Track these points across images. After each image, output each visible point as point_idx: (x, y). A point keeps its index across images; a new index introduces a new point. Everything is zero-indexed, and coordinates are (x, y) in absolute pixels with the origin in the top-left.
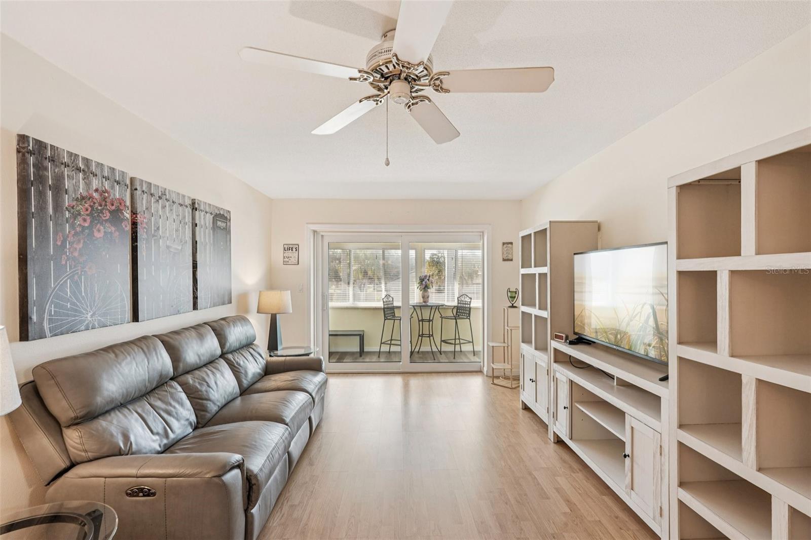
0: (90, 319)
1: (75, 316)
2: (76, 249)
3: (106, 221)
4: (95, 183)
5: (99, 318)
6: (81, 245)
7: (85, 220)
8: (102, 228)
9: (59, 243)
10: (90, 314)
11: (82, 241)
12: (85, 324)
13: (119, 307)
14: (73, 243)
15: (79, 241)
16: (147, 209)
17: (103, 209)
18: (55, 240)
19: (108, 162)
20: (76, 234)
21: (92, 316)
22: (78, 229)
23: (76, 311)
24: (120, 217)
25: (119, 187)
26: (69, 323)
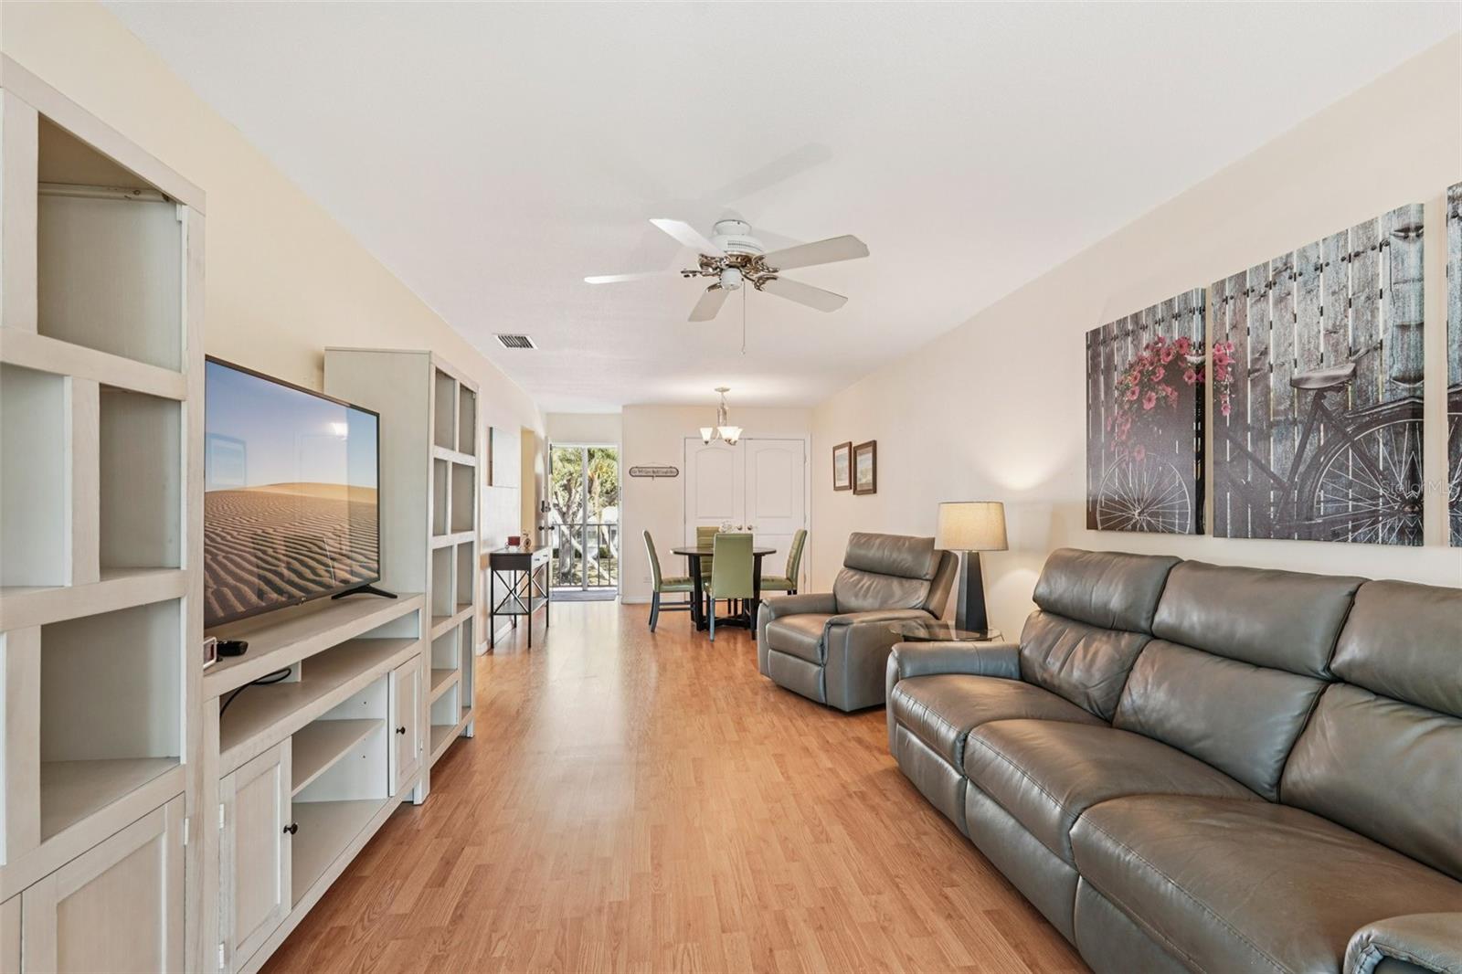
0: (1138, 518)
1: (1122, 511)
2: (1124, 431)
3: (1159, 383)
4: (1146, 338)
5: (1149, 519)
6: (1129, 426)
7: (1133, 393)
8: (1153, 394)
9: (1109, 429)
10: (1137, 511)
11: (1130, 420)
12: (1132, 523)
13: (1177, 507)
14: (1121, 425)
15: (1127, 420)
16: (1234, 327)
17: (1155, 368)
18: (1106, 426)
19: (1158, 299)
20: (1125, 413)
21: (1140, 514)
22: (1126, 407)
23: (1124, 505)
24: (1180, 367)
25: (1179, 322)
26: (1116, 518)
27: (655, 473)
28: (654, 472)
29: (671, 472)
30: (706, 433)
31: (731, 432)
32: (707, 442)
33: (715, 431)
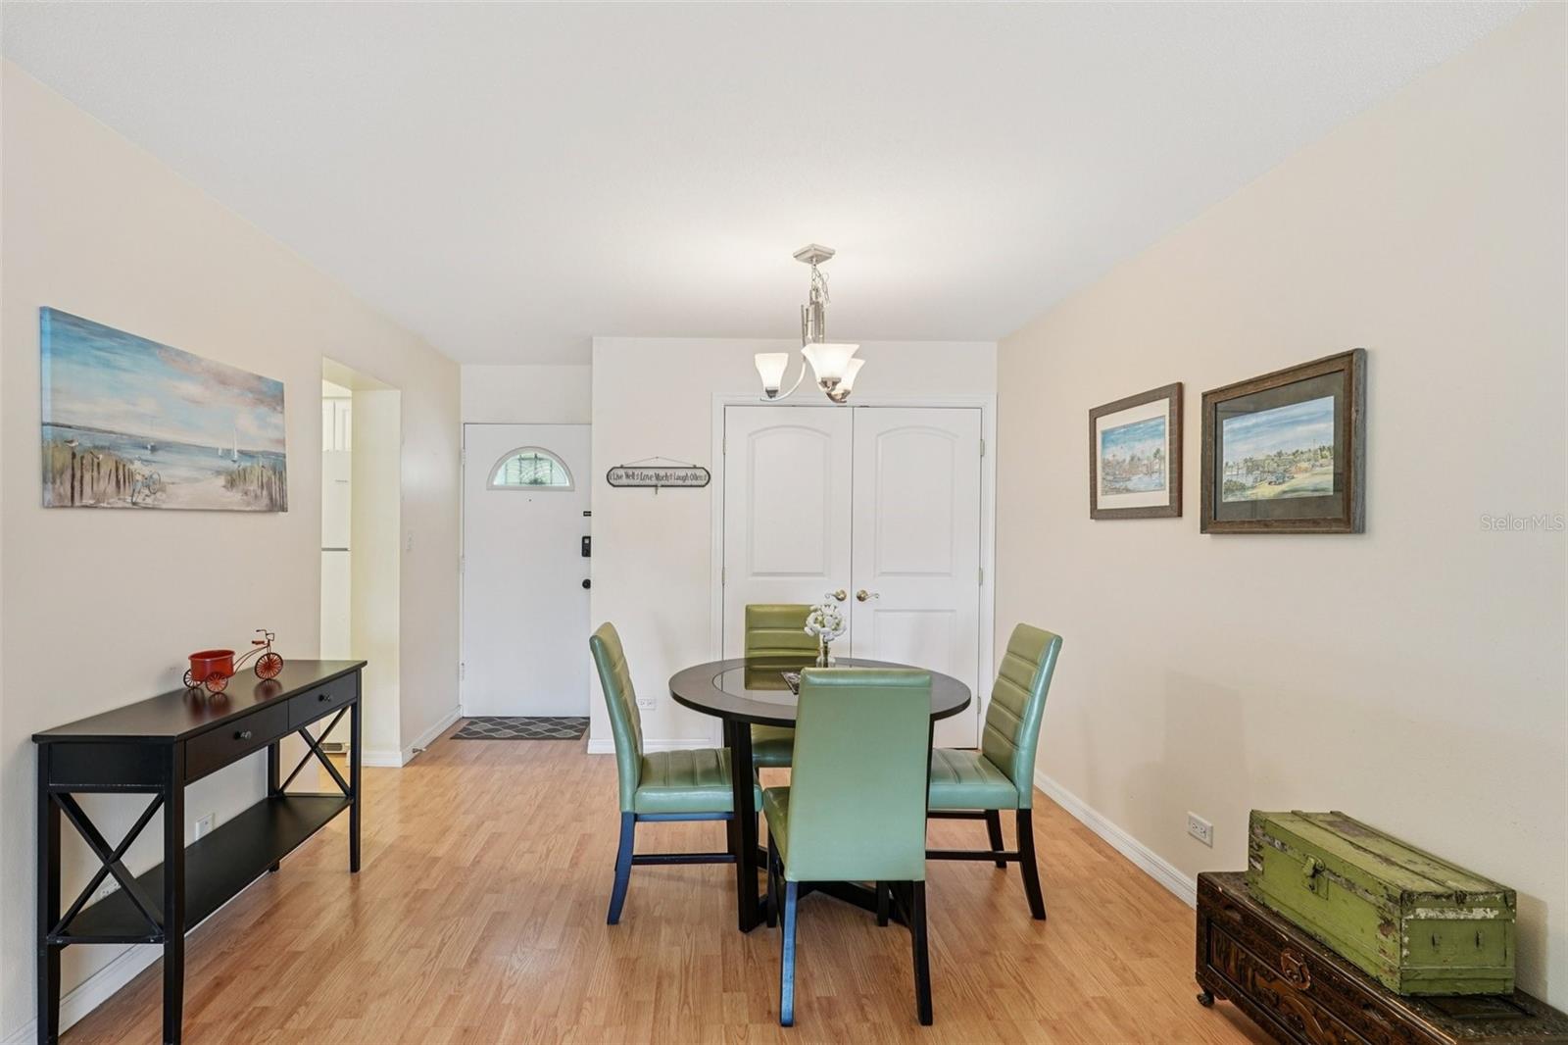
27: (659, 479)
28: (658, 477)
29: (696, 478)
30: (771, 369)
31: (834, 360)
32: (772, 393)
33: (798, 362)
